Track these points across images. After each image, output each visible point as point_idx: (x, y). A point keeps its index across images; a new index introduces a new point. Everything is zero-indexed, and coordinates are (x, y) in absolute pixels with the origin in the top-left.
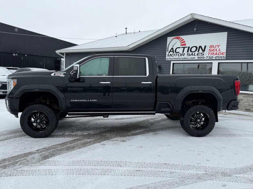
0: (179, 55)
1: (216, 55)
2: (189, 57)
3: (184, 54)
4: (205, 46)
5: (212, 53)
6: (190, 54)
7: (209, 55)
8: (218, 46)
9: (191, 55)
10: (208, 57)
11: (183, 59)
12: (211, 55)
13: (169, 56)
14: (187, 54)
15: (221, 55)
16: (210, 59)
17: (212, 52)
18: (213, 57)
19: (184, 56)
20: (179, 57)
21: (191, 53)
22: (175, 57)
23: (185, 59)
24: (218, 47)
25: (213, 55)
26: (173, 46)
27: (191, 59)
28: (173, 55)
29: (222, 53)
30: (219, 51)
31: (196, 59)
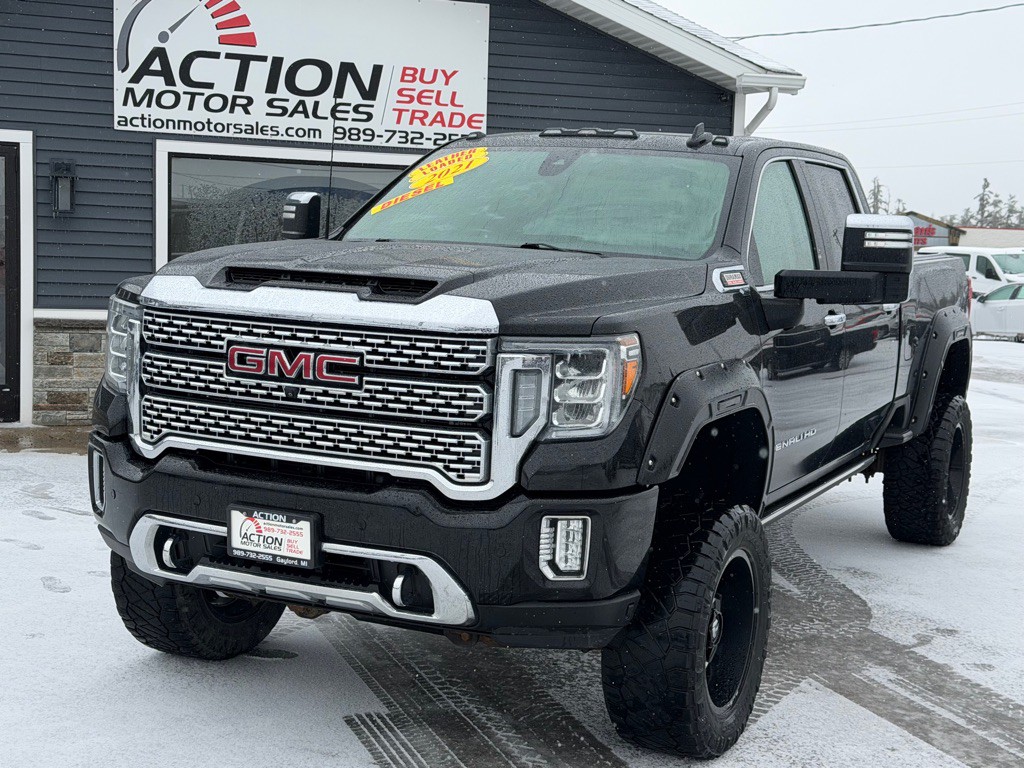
0: (216, 103)
1: (438, 127)
2: (283, 123)
3: (244, 101)
4: (377, 71)
5: (414, 112)
6: (290, 107)
7: (398, 122)
8: (448, 78)
9: (295, 111)
10: (398, 135)
11: (243, 135)
12: (411, 123)
13: (137, 104)
14: (270, 103)
15: (466, 129)
16: (409, 145)
17: (415, 105)
18: (422, 136)
19: (247, 112)
20: (215, 118)
21: (294, 99)
23: (254, 136)
24: (447, 83)
25: (423, 124)
26: (163, 37)
27: (296, 138)
28: (168, 100)
29: (470, 120)
30: (453, 103)
31: (327, 138)
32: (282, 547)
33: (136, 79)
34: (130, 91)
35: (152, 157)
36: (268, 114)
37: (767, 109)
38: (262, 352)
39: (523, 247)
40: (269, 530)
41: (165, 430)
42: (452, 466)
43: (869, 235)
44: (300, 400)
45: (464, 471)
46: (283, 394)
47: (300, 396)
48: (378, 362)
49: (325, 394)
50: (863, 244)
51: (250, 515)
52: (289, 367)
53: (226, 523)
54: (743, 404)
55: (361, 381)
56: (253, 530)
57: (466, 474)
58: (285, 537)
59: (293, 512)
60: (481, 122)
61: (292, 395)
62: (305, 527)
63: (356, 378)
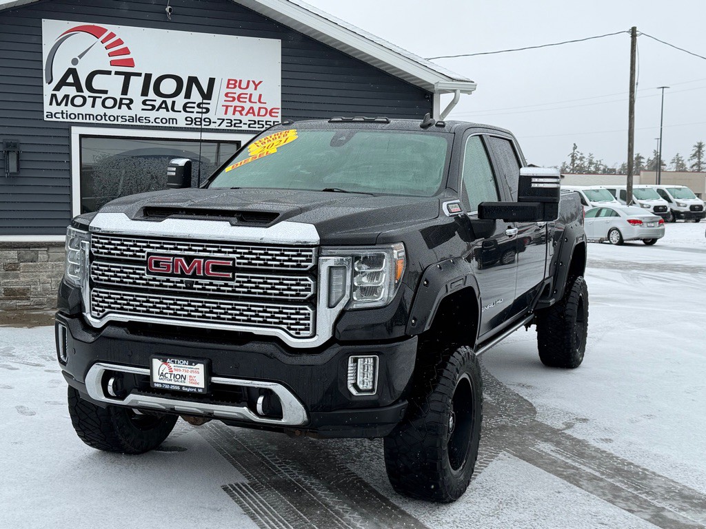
0: (109, 103)
1: (251, 117)
2: (152, 115)
3: (128, 102)
4: (212, 81)
5: (235, 107)
6: (157, 104)
7: (226, 113)
8: (256, 86)
9: (160, 107)
10: (226, 121)
11: (127, 123)
12: (234, 114)
13: (58, 104)
14: (144, 103)
15: (268, 118)
16: (233, 128)
17: (236, 103)
18: (241, 122)
19: (130, 108)
20: (109, 112)
21: (159, 100)
22: (87, 109)
23: (134, 123)
24: (256, 89)
25: (242, 114)
26: (75, 61)
27: (161, 125)
28: (78, 101)
29: (271, 112)
30: (260, 101)
31: (182, 123)
32: (186, 381)
33: (58, 88)
34: (54, 96)
35: (69, 138)
36: (142, 109)
37: (453, 103)
38: (170, 259)
39: (324, 191)
40: (177, 370)
41: (107, 310)
42: (292, 327)
43: (533, 180)
44: (195, 289)
45: (300, 330)
46: (184, 285)
47: (194, 286)
48: (244, 264)
49: (211, 284)
50: (530, 186)
51: (165, 362)
52: (188, 268)
53: (150, 367)
54: (464, 284)
55: (234, 275)
56: (167, 370)
57: (301, 332)
58: (188, 374)
59: (193, 359)
60: (278, 113)
61: (190, 286)
62: (200, 367)
63: (231, 274)
